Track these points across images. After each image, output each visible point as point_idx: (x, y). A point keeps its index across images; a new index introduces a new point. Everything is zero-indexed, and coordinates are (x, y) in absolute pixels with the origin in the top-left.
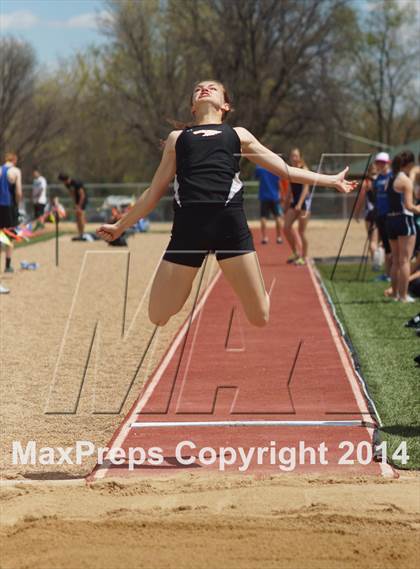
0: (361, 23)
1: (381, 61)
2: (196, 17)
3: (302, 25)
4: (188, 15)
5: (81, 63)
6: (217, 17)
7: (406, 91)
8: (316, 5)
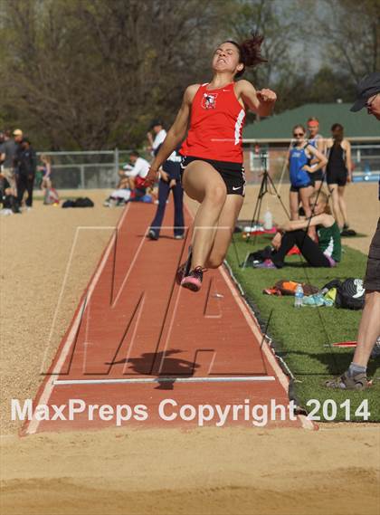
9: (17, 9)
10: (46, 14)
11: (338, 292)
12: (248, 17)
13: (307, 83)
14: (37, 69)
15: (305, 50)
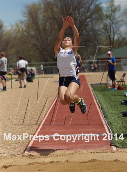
0: (104, 11)
1: (110, 23)
2: (52, 11)
3: (85, 12)
4: (50, 10)
5: (18, 26)
6: (59, 11)
7: (118, 32)
8: (89, 6)
9: (33, 17)
12: (107, 17)
15: (126, 28)
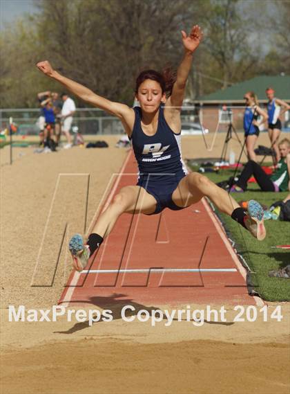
1: (224, 25)
7: (242, 46)
9: (55, 7)
10: (76, 11)
11: (281, 210)
12: (218, 14)
13: (260, 61)
14: (69, 49)
15: (259, 38)
